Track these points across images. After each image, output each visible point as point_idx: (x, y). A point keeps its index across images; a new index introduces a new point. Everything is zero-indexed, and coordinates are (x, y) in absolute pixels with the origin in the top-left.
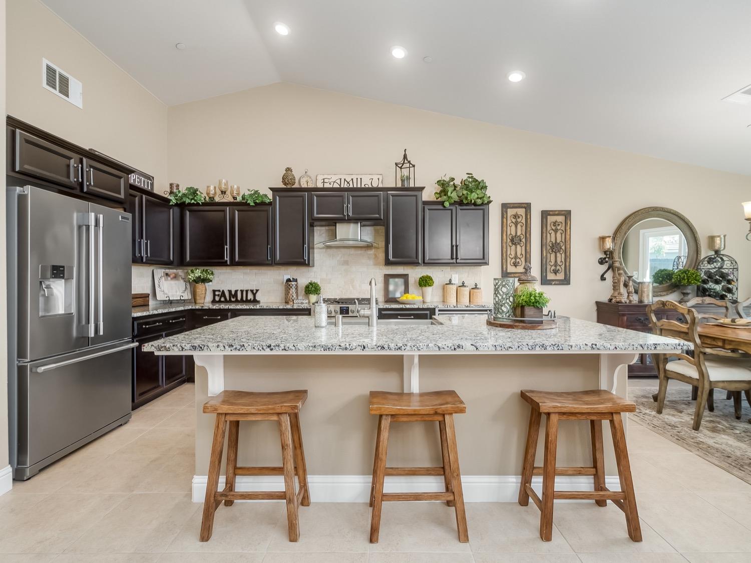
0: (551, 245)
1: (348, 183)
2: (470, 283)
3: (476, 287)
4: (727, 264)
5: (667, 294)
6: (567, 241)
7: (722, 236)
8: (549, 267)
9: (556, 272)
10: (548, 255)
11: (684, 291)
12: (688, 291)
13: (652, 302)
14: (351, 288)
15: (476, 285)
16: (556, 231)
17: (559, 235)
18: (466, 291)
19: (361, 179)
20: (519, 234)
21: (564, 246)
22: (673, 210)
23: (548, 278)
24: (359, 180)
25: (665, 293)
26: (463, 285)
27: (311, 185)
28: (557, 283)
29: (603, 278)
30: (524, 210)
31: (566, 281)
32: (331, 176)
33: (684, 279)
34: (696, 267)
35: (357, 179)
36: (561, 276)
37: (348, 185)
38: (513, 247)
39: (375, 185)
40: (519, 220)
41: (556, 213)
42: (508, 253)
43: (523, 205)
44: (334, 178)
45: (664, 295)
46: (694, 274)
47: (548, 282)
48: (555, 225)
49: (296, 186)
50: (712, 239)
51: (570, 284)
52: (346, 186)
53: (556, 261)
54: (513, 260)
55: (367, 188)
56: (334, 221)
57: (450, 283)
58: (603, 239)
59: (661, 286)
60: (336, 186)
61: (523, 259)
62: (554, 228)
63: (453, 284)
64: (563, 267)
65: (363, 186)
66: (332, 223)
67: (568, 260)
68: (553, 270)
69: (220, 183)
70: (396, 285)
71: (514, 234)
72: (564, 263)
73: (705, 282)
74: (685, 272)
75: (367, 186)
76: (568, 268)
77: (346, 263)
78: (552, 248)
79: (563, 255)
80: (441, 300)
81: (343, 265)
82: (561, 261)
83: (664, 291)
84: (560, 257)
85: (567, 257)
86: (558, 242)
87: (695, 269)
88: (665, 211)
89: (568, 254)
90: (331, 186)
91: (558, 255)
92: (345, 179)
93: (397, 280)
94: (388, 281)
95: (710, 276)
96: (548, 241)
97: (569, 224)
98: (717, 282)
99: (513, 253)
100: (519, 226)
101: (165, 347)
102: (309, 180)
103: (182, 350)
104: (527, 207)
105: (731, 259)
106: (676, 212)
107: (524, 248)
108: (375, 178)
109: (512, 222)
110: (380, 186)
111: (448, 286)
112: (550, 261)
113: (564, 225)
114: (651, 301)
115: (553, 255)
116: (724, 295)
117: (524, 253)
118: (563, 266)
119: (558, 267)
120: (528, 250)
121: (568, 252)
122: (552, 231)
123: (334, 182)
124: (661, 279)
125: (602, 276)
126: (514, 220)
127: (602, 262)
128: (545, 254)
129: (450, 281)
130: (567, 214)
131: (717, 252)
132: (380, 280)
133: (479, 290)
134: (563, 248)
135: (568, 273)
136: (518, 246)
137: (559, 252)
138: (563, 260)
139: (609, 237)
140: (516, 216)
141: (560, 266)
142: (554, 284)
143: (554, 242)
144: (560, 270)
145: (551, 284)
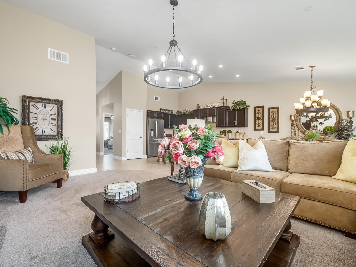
1: (212, 106)
2: (243, 132)
3: (245, 134)
6: (278, 118)
12: (329, 135)
15: (245, 133)
17: (274, 116)
18: (242, 134)
19: (214, 104)
20: (260, 116)
26: (241, 133)
36: (275, 130)
38: (258, 120)
39: (218, 106)
41: (274, 108)
42: (256, 123)
43: (261, 107)
48: (273, 112)
49: (201, 108)
51: (279, 132)
53: (273, 125)
54: (258, 125)
57: (237, 132)
58: (291, 116)
61: (261, 125)
65: (215, 106)
67: (278, 124)
68: (272, 128)
69: (186, 109)
70: (223, 133)
76: (278, 127)
78: (272, 120)
79: (276, 123)
80: (235, 137)
86: (274, 118)
96: (271, 118)
97: (278, 111)
99: (258, 123)
100: (260, 114)
102: (203, 106)
104: (263, 107)
107: (262, 120)
108: (218, 104)
109: (258, 112)
113: (276, 112)
115: (272, 123)
117: (262, 122)
121: (278, 121)
123: (209, 106)
128: (269, 122)
130: (278, 108)
131: (350, 118)
133: (246, 135)
135: (278, 129)
136: (260, 120)
137: (275, 121)
138: (276, 124)
139: (293, 115)
140: (259, 110)
141: (275, 126)
142: (273, 133)
143: (273, 118)
144: (275, 127)
145: (272, 133)
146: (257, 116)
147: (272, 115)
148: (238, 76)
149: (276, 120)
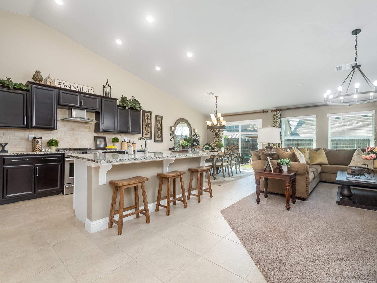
1: (75, 88)
4: (198, 137)
6: (162, 127)
7: (196, 129)
8: (157, 136)
10: (157, 131)
14: (76, 143)
15: (134, 142)
17: (160, 124)
19: (82, 88)
20: (148, 123)
23: (156, 140)
24: (81, 88)
26: (129, 142)
27: (52, 84)
28: (159, 142)
29: (171, 140)
30: (150, 114)
31: (161, 141)
32: (65, 82)
35: (80, 87)
36: (160, 139)
37: (75, 89)
39: (90, 92)
40: (148, 118)
41: (159, 116)
42: (145, 130)
43: (150, 112)
44: (66, 84)
48: (159, 121)
49: (42, 83)
50: (194, 129)
51: (163, 142)
52: (74, 89)
53: (159, 134)
54: (146, 133)
55: (86, 93)
56: (72, 107)
58: (171, 127)
60: (68, 88)
61: (149, 133)
63: (125, 141)
65: (84, 91)
66: (70, 108)
70: (100, 142)
71: (147, 123)
75: (86, 92)
77: (73, 129)
78: (158, 129)
80: (121, 148)
81: (71, 130)
85: (162, 133)
86: (160, 127)
87: (191, 138)
88: (187, 121)
89: (162, 131)
90: (65, 87)
91: (160, 132)
92: (73, 86)
93: (101, 139)
94: (97, 140)
95: (194, 140)
96: (157, 126)
97: (162, 121)
98: (196, 142)
99: (146, 130)
100: (148, 120)
101: (110, 161)
102: (51, 81)
103: (116, 162)
105: (198, 135)
107: (149, 128)
108: (90, 89)
109: (146, 118)
110: (93, 93)
111: (123, 142)
112: (157, 134)
117: (149, 130)
118: (161, 136)
120: (151, 129)
123: (67, 86)
125: (171, 139)
126: (147, 117)
127: (171, 135)
129: (124, 140)
130: (162, 118)
131: (195, 133)
132: (93, 139)
133: (135, 144)
134: (161, 129)
135: (162, 138)
136: (148, 127)
140: (147, 116)
145: (157, 142)
146: (145, 123)
148: (158, 69)
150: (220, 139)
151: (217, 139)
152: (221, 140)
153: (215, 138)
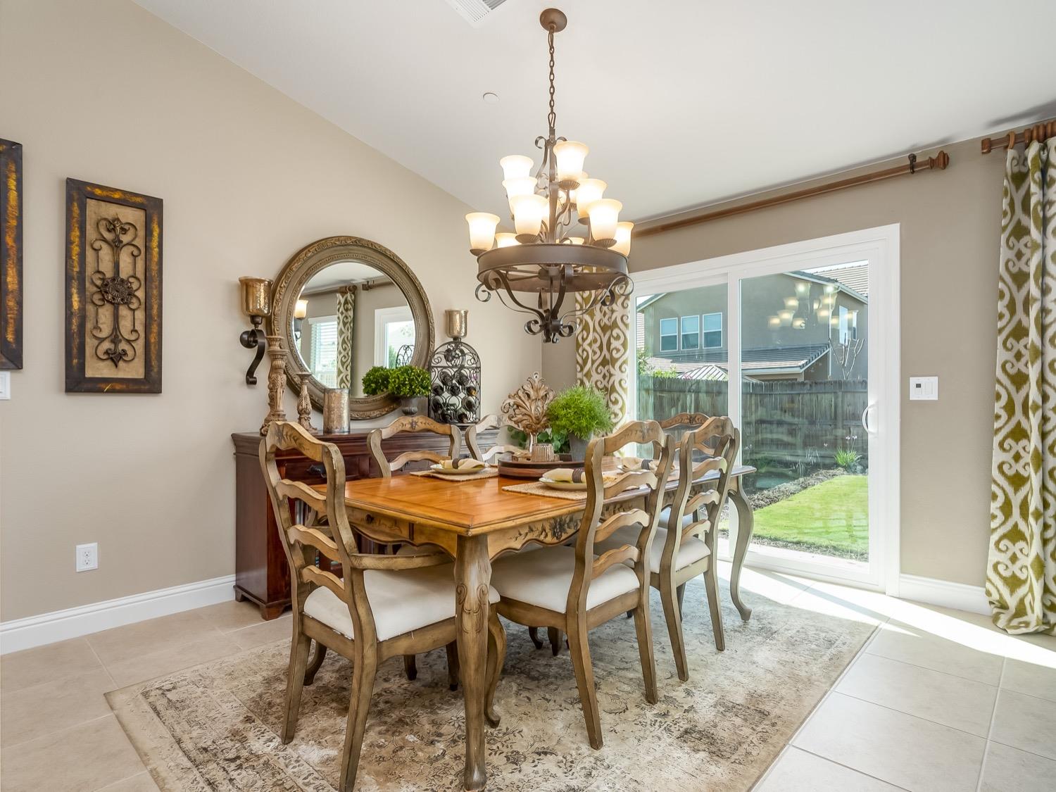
0: (99, 283)
4: (468, 361)
5: (382, 416)
6: (153, 278)
7: (462, 312)
8: (91, 343)
9: (115, 358)
10: (90, 309)
11: (407, 408)
12: (414, 409)
13: (349, 432)
16: (116, 246)
17: (125, 258)
21: (142, 289)
22: (390, 251)
23: (89, 373)
25: (377, 413)
28: (118, 387)
29: (251, 380)
31: (150, 384)
33: (404, 385)
34: (427, 364)
36: (133, 370)
45: (376, 417)
46: (419, 376)
47: (90, 386)
48: (114, 229)
50: (449, 315)
51: (160, 392)
53: (116, 329)
58: (247, 286)
59: (372, 398)
62: (108, 236)
64: (139, 346)
67: (155, 328)
68: (107, 352)
72: (142, 335)
73: (438, 391)
74: (406, 370)
76: (153, 349)
78: (103, 289)
79: (140, 315)
82: (134, 331)
83: (376, 409)
84: (132, 320)
85: (153, 321)
86: (123, 275)
87: (426, 367)
88: (376, 251)
89: (155, 311)
91: (123, 311)
95: (445, 379)
96: (89, 270)
97: (156, 234)
98: (454, 392)
105: (473, 352)
106: (394, 255)
112: (97, 327)
113: (140, 232)
114: (346, 430)
115: (105, 314)
116: (464, 414)
118: (141, 342)
119: (123, 346)
121: (156, 307)
122: (105, 246)
124: (373, 385)
125: (248, 373)
127: (246, 340)
128: (76, 305)
130: (150, 207)
131: (456, 338)
135: (154, 363)
137: (127, 304)
138: (140, 327)
139: (261, 281)
141: (129, 341)
142: (112, 391)
143: (109, 275)
144: (130, 353)
145: (100, 391)
147: (106, 253)
149: (140, 294)
150: (611, 375)
151: (595, 377)
152: (616, 379)
153: (582, 369)
